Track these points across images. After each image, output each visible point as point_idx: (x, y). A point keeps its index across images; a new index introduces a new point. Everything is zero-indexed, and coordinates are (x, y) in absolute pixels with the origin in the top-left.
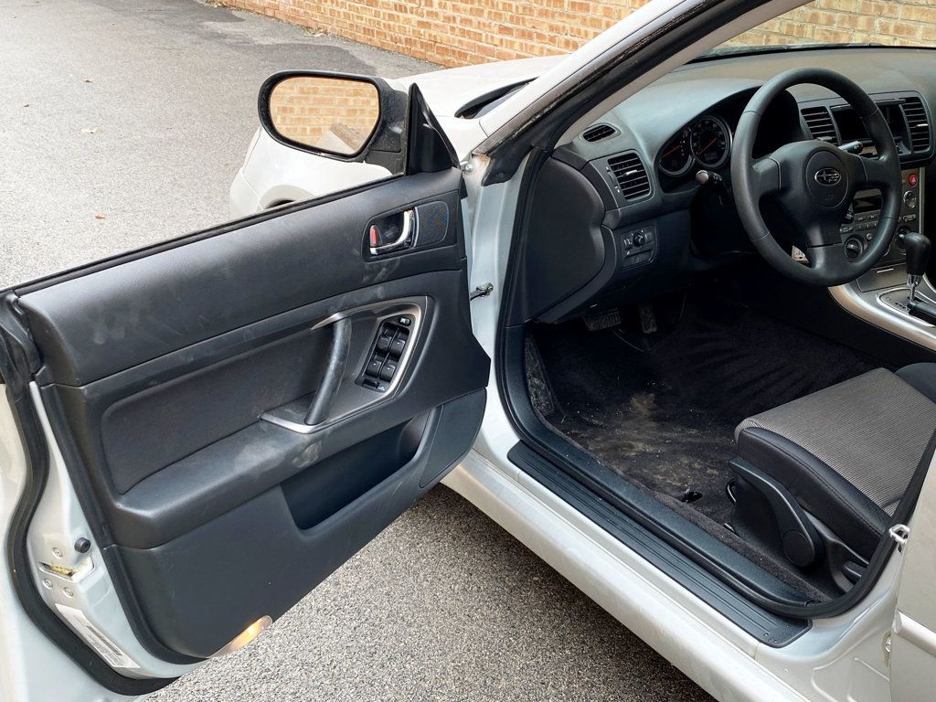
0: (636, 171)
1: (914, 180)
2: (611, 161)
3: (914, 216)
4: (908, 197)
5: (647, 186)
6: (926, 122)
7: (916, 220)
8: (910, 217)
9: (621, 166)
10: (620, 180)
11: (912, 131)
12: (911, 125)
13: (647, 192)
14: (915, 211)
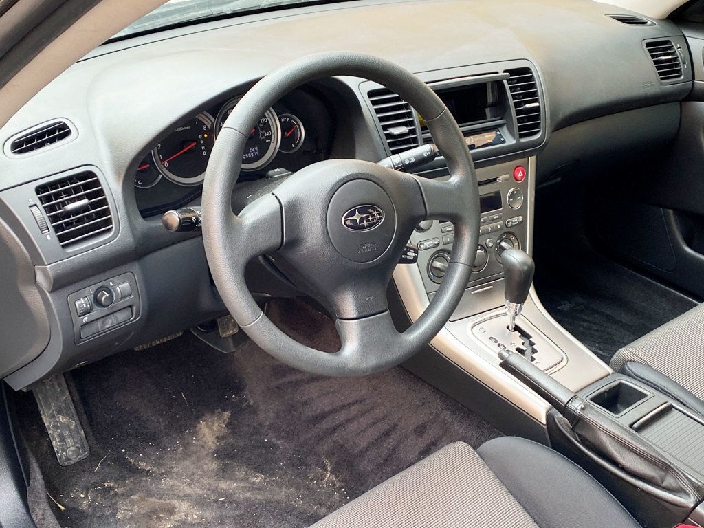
0: (85, 201)
1: (520, 174)
2: (39, 190)
3: (521, 218)
4: (512, 195)
5: (109, 222)
6: (536, 101)
7: (522, 224)
8: (515, 221)
9: (57, 196)
10: (54, 219)
11: (518, 113)
12: (516, 105)
13: (110, 230)
14: (522, 212)
